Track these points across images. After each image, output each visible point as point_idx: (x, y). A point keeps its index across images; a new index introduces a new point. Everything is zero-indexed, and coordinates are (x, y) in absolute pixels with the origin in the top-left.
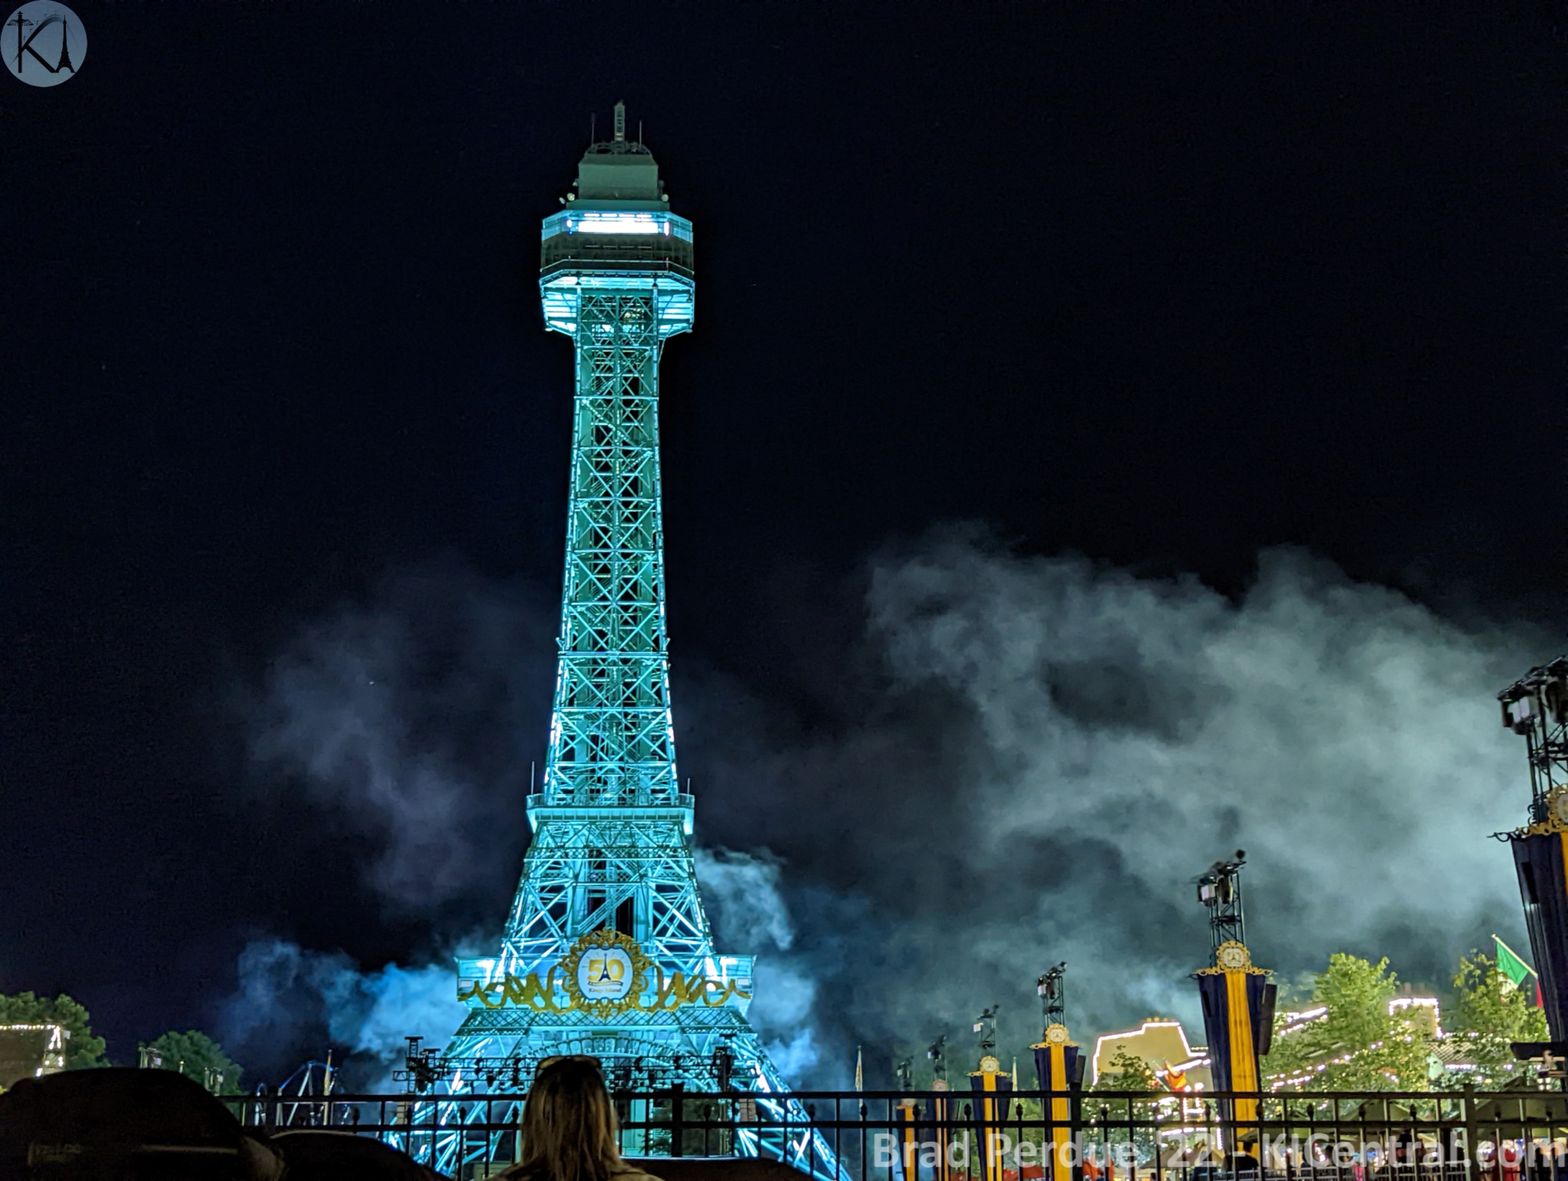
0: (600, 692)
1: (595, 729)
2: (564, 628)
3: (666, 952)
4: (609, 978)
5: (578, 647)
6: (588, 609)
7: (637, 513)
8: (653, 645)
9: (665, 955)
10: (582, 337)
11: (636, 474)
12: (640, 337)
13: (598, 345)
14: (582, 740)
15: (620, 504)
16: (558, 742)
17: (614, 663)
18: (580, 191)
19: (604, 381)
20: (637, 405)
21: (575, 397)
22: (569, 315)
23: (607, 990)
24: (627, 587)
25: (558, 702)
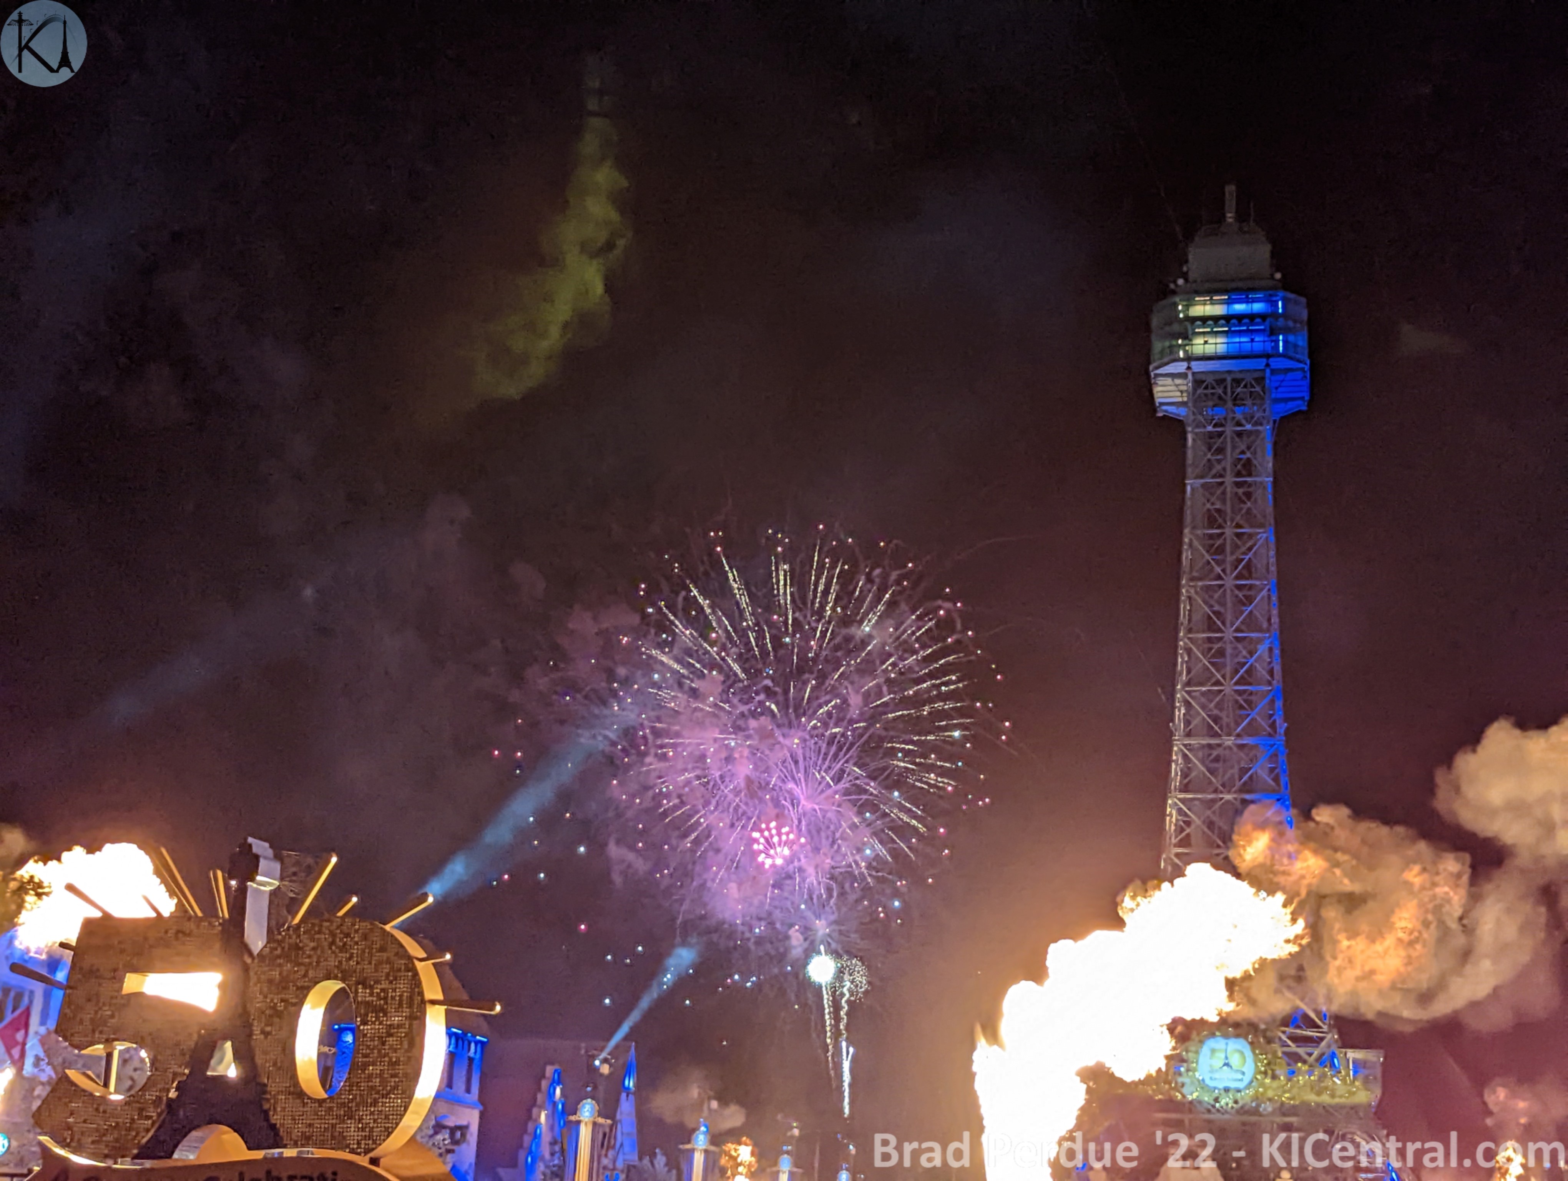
0: (1216, 777)
1: (1211, 816)
2: (1177, 713)
3: (1289, 1042)
4: (1231, 1067)
5: (1193, 731)
6: (1203, 694)
7: (1250, 596)
8: (1268, 729)
9: (1289, 1046)
10: (1194, 420)
11: (1250, 555)
12: (1252, 417)
13: (1210, 428)
14: (1198, 826)
15: (1234, 588)
16: (1173, 828)
17: (1230, 748)
18: (1192, 276)
19: (1215, 463)
20: (1250, 485)
21: (1187, 482)
22: (1180, 400)
23: (1229, 1080)
24: (1242, 671)
25: (1173, 787)
